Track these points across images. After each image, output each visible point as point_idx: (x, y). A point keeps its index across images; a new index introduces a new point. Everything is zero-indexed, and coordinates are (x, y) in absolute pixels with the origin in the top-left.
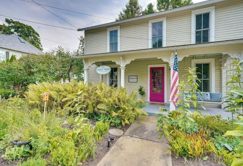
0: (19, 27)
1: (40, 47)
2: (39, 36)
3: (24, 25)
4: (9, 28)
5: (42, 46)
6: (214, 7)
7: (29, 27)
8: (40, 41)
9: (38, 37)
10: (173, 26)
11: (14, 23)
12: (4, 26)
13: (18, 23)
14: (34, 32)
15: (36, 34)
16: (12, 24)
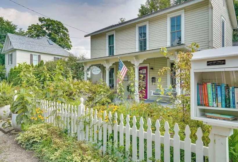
0: (49, 25)
1: (69, 43)
2: (68, 31)
3: (54, 22)
4: (41, 27)
5: (71, 42)
6: (184, 10)
7: (59, 23)
8: (69, 36)
9: (67, 33)
10: (154, 29)
11: (45, 20)
12: (38, 25)
13: (49, 20)
14: (63, 27)
15: (65, 30)
16: (44, 23)
